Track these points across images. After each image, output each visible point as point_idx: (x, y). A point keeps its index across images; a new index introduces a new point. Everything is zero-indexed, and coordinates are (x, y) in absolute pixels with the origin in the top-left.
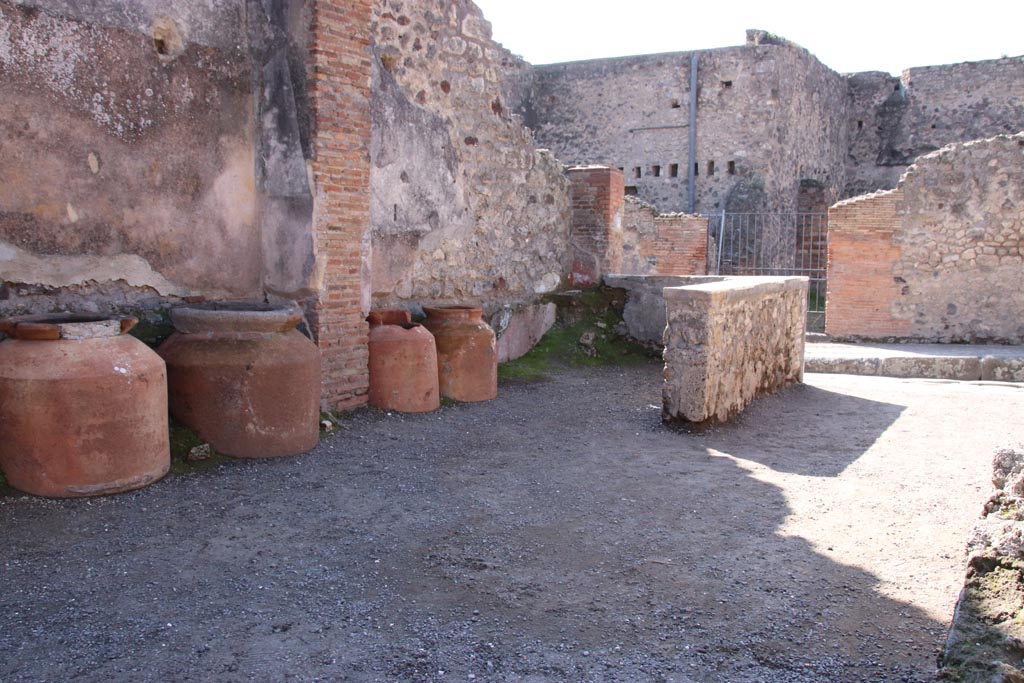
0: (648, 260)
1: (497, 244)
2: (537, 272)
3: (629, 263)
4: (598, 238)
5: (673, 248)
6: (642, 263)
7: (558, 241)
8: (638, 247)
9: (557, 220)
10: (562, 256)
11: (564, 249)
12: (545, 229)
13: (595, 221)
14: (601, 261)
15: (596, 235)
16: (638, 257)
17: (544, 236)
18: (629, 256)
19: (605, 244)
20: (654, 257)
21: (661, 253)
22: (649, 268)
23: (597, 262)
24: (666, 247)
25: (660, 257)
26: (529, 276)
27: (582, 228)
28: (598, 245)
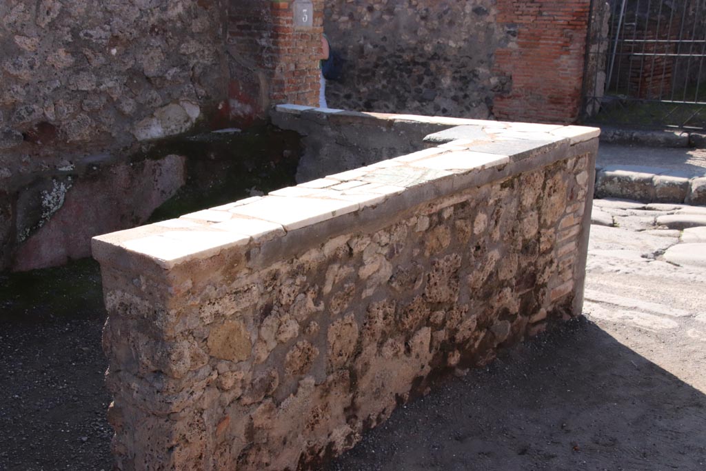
0: (507, 29)
1: (25, 63)
2: (140, 106)
3: (482, 34)
4: (263, 42)
5: (540, 13)
6: (499, 34)
7: (190, 47)
8: (493, 11)
9: (188, 11)
10: (204, 73)
11: (208, 61)
12: (159, 30)
13: (260, 12)
14: (269, 81)
15: (262, 37)
16: (494, 26)
17: (156, 41)
18: (481, 24)
19: (275, 54)
20: (514, 25)
21: (525, 19)
22: (507, 40)
23: (263, 83)
24: (531, 10)
25: (522, 24)
26: (121, 113)
27: (241, 23)
28: (265, 56)
